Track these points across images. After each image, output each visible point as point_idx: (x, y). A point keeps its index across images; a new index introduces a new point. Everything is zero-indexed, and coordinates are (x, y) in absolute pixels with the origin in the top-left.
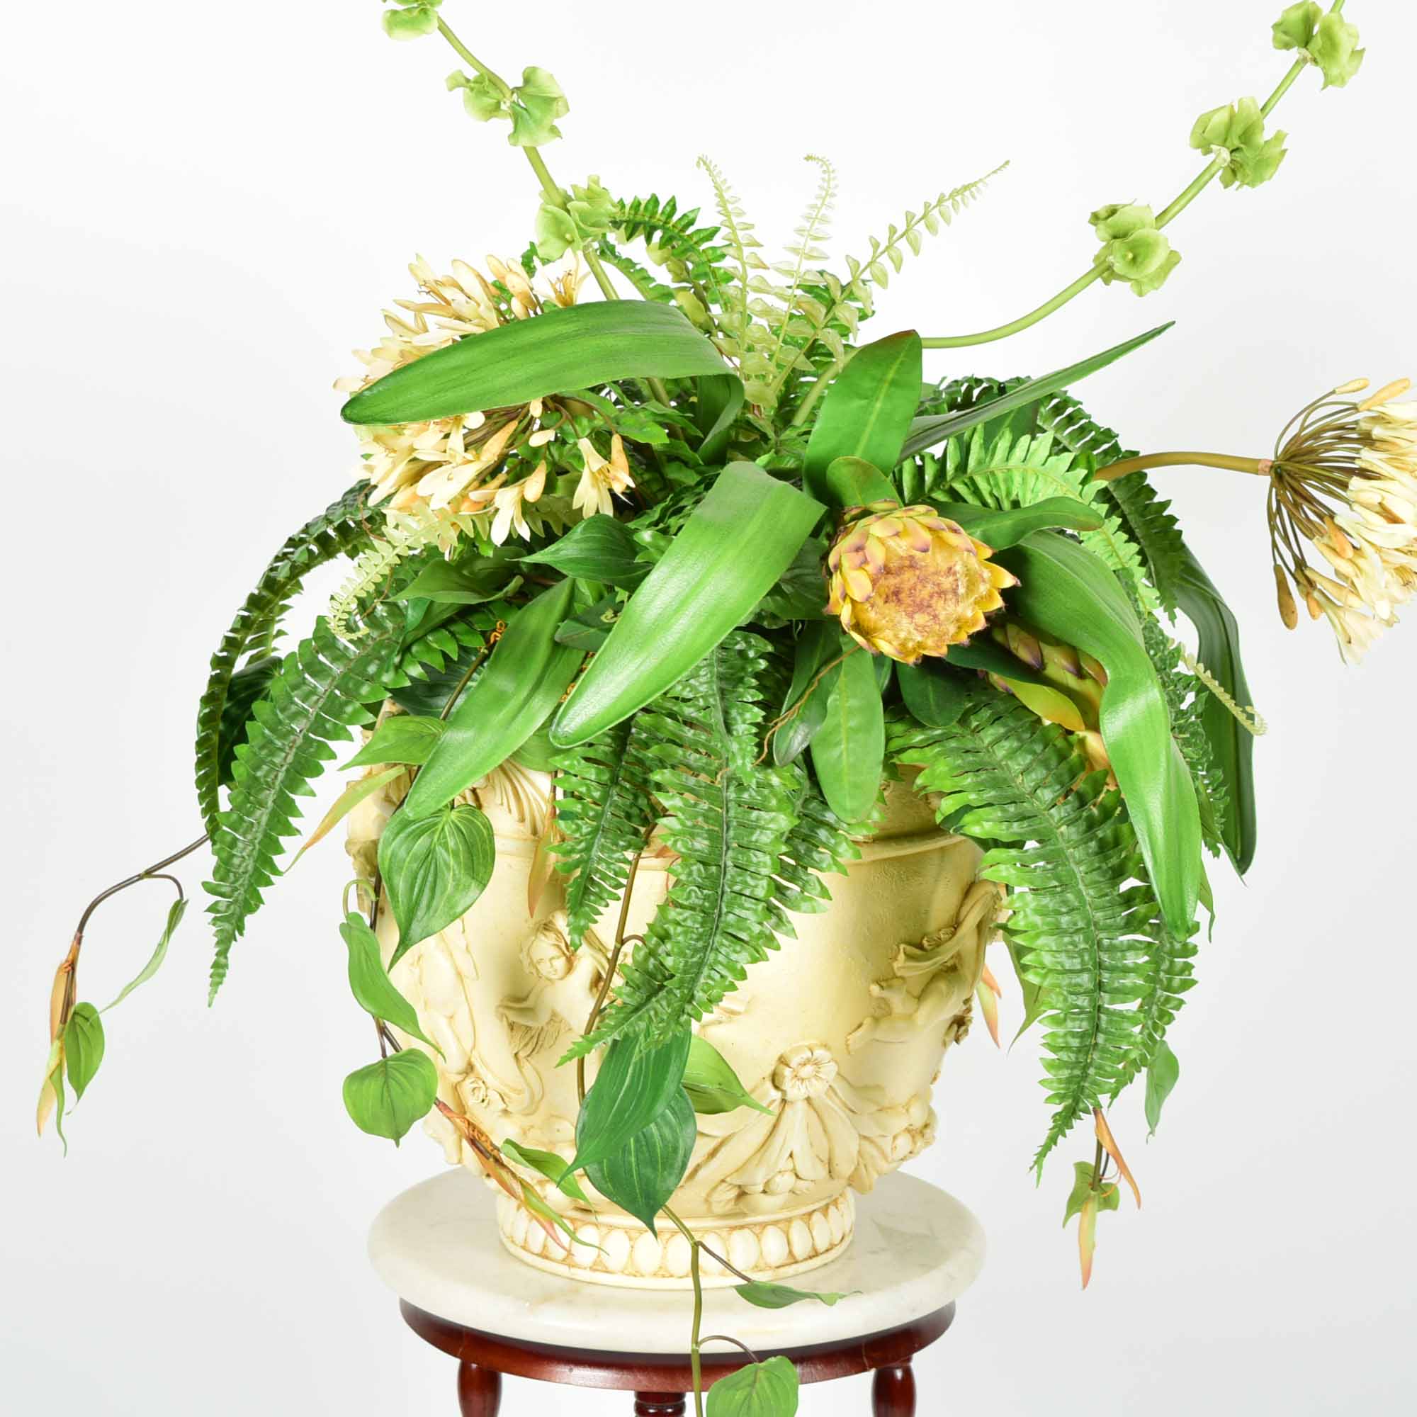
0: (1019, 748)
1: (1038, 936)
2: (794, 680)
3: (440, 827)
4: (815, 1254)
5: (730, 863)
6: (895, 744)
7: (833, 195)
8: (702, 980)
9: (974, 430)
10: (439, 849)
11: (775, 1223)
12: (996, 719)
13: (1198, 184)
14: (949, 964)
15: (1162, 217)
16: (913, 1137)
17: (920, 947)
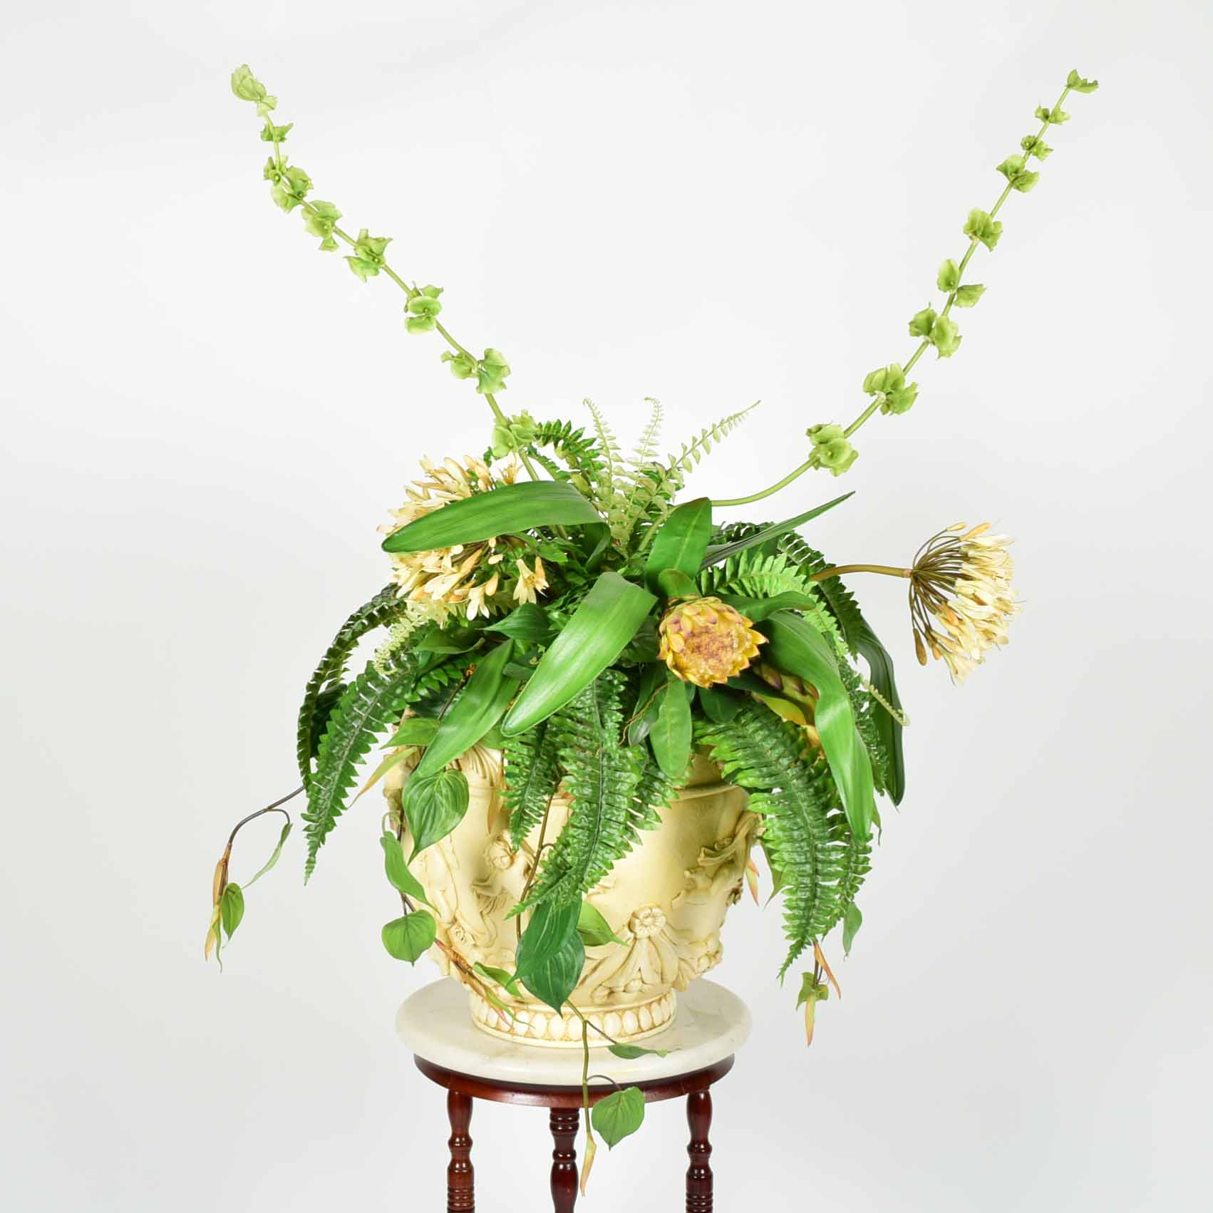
0: (768, 736)
1: (780, 843)
2: (641, 696)
3: (437, 782)
4: (654, 1027)
5: (604, 802)
6: (698, 733)
7: (660, 420)
8: (588, 870)
9: (741, 554)
10: (437, 794)
11: (630, 1009)
12: (755, 718)
13: (868, 413)
14: (730, 858)
15: (848, 431)
16: (709, 958)
17: (713, 849)
